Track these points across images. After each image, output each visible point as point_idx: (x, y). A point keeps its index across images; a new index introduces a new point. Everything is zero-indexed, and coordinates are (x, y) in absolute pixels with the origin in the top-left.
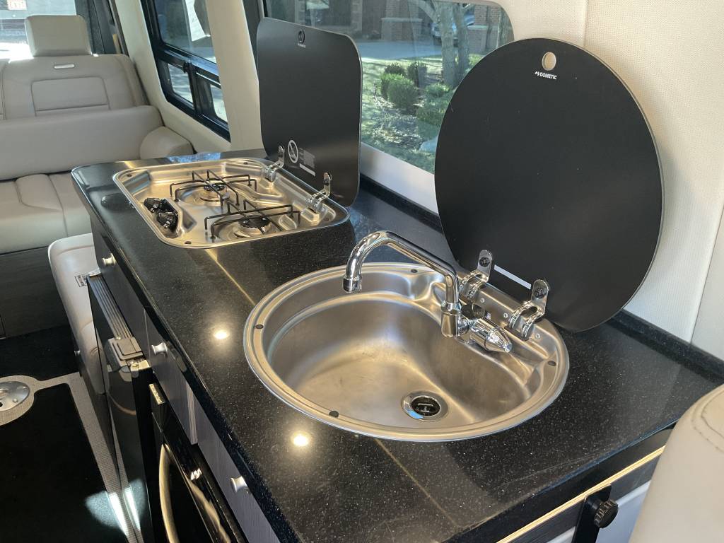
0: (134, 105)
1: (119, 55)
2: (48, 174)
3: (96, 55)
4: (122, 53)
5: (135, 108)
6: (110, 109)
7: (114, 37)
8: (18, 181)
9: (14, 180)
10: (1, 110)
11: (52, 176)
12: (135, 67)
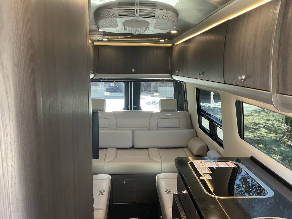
1: (185, 112)
3: (179, 112)
4: (186, 111)
5: (188, 129)
6: (180, 129)
7: (184, 105)
8: (149, 149)
9: (148, 149)
10: (148, 127)
11: (159, 149)
12: (190, 116)
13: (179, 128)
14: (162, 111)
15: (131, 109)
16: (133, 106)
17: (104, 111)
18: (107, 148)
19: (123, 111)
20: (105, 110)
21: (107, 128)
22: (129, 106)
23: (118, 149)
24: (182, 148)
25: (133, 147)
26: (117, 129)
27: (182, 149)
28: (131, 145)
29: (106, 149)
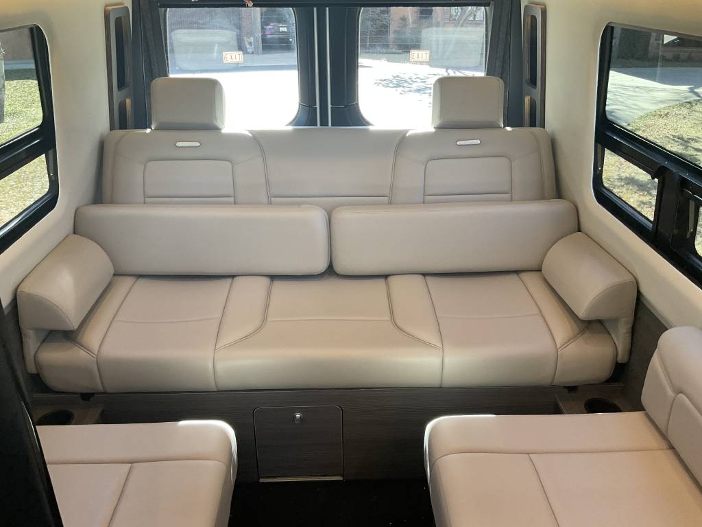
0: (542, 197)
2: (424, 275)
3: (509, 129)
4: (535, 126)
6: (512, 200)
7: (527, 100)
8: (391, 279)
9: (386, 276)
10: (387, 192)
11: (428, 278)
12: (553, 144)
13: (508, 195)
14: (445, 127)
15: (324, 123)
16: (330, 106)
17: (217, 129)
18: (233, 277)
19: (291, 128)
20: (218, 124)
21: (232, 199)
22: (318, 106)
23: (273, 277)
24: (517, 272)
25: (331, 271)
26: (270, 203)
27: (514, 277)
28: (321, 266)
29: (229, 280)
